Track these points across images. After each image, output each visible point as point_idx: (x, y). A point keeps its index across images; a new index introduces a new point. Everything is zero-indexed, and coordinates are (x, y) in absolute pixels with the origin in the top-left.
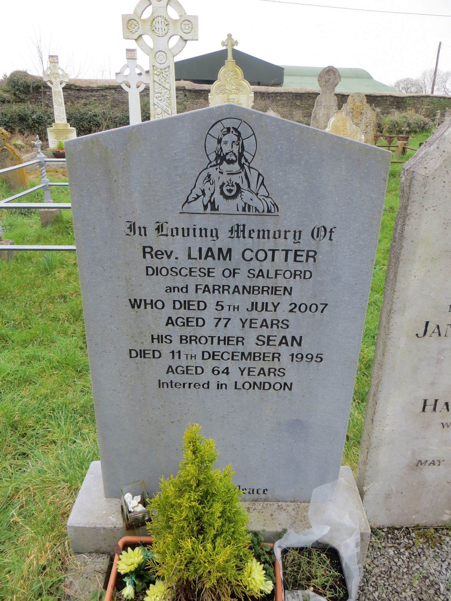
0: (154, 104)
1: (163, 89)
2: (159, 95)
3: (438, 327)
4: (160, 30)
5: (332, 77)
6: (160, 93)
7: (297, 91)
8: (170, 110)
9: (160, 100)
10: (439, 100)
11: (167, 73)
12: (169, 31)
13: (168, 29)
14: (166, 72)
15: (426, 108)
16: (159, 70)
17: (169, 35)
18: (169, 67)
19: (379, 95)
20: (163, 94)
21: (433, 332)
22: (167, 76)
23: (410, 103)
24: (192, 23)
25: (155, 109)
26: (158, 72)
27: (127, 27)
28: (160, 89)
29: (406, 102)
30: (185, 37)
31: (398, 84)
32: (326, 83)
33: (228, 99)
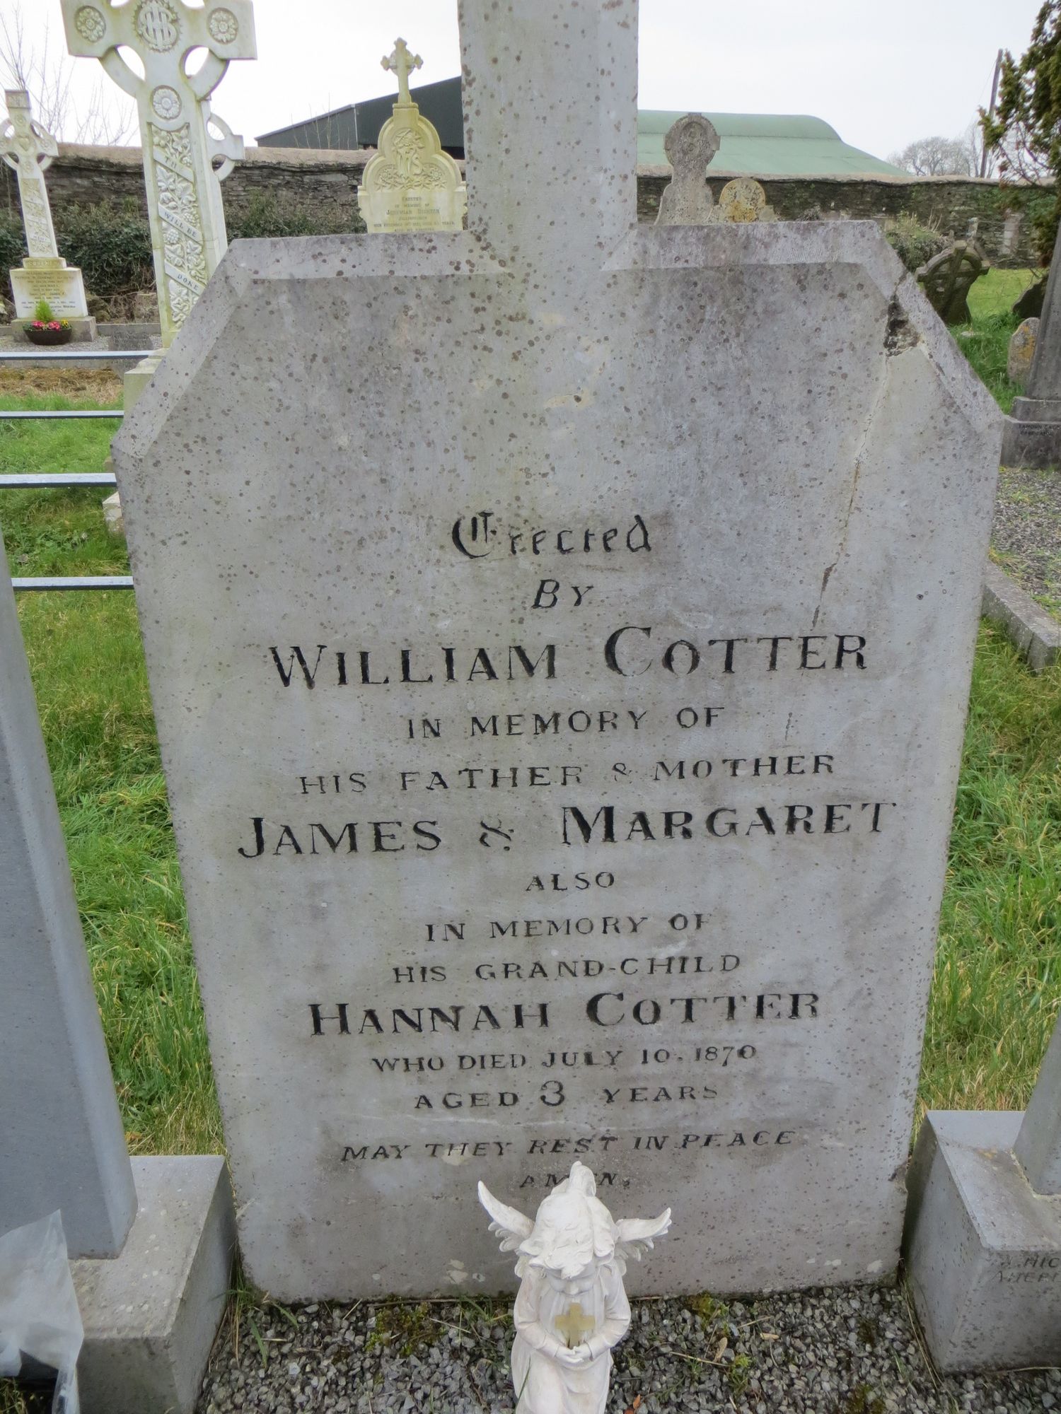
0: (160, 219)
1: (177, 181)
2: (169, 195)
3: (288, 830)
4: (159, 34)
5: (698, 141)
6: (173, 190)
7: (648, 173)
8: (199, 233)
9: (174, 208)
10: (990, 192)
11: (185, 141)
12: (181, 37)
13: (178, 32)
14: (181, 138)
15: (958, 212)
16: (164, 134)
17: (181, 47)
18: (188, 127)
19: (845, 181)
20: (178, 193)
21: (280, 844)
22: (186, 148)
23: (920, 198)
24: (235, 18)
25: (163, 230)
26: (163, 138)
27: (77, 27)
28: (171, 180)
29: (910, 198)
30: (222, 51)
31: (911, 153)
32: (685, 153)
33: (405, 199)
